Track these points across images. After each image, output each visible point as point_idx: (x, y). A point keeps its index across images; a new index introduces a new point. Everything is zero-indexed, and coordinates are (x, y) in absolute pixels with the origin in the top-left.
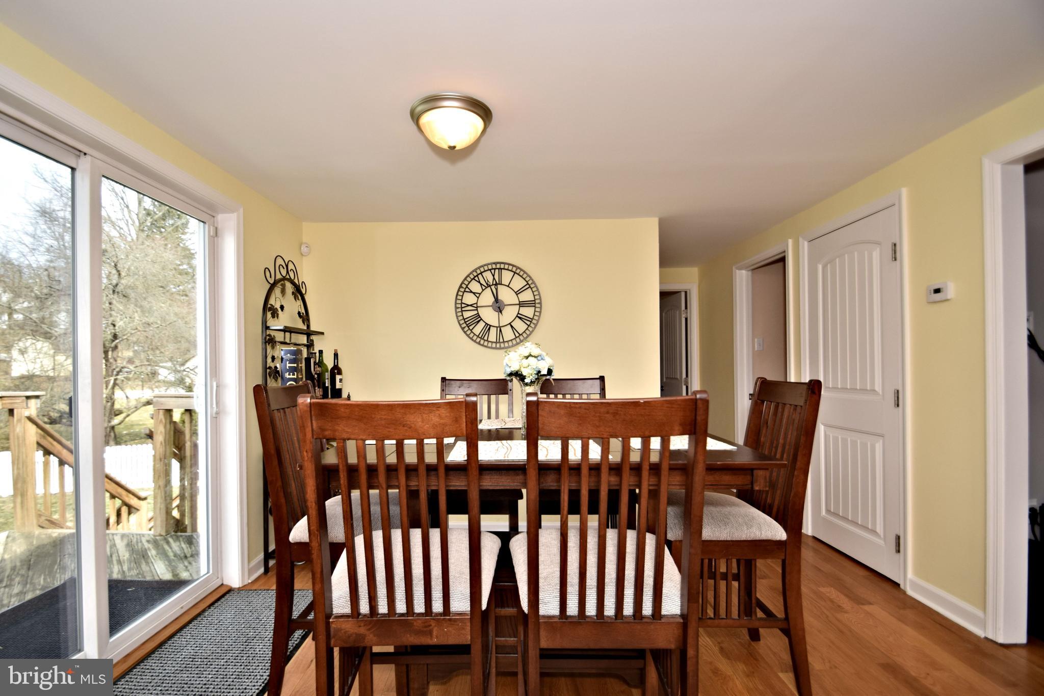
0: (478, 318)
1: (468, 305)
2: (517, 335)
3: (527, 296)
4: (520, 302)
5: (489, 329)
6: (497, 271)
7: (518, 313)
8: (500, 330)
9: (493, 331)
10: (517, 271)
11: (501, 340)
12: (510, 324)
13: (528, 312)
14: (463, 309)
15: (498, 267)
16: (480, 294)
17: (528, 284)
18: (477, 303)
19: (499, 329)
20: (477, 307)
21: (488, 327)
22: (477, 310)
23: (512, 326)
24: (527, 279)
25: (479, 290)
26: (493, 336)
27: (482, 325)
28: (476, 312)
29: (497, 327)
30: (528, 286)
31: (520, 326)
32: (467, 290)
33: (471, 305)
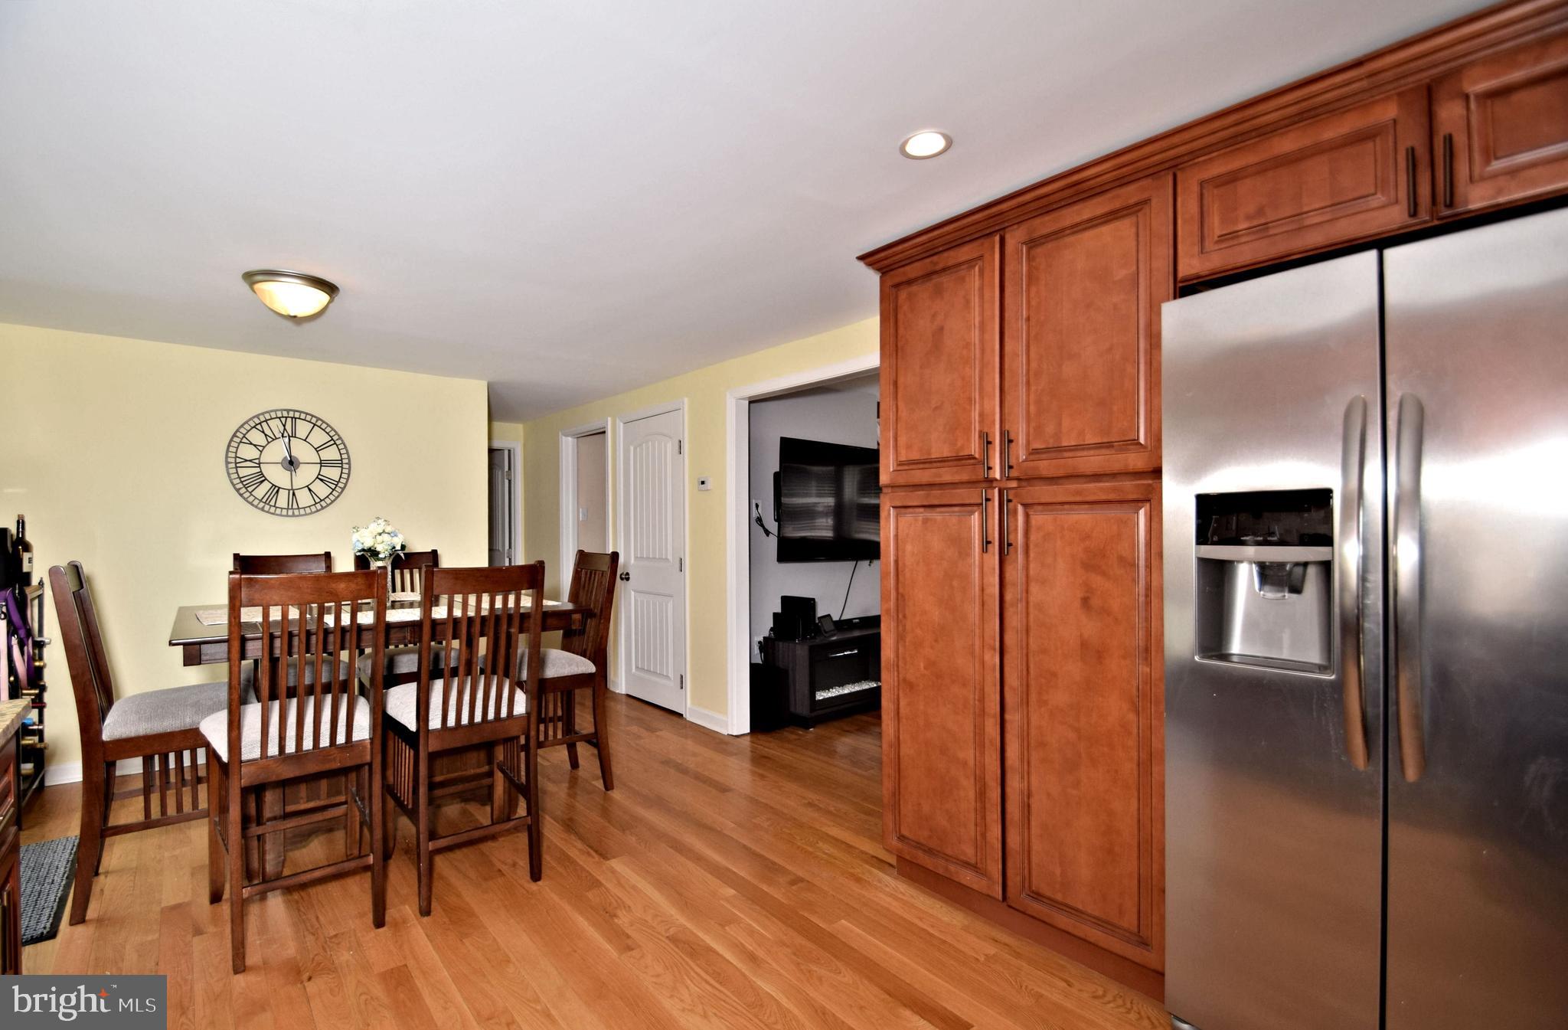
0: (262, 478)
1: (246, 461)
2: (317, 500)
3: (331, 454)
4: (321, 461)
5: (277, 492)
6: (289, 420)
7: (319, 474)
8: (294, 494)
9: (283, 495)
10: (316, 422)
11: (295, 506)
12: (307, 486)
13: (333, 473)
14: (238, 465)
15: (290, 417)
16: (264, 447)
17: (332, 439)
18: (259, 459)
19: (291, 492)
20: (259, 464)
21: (276, 489)
22: (259, 467)
23: (310, 490)
24: (332, 433)
25: (263, 442)
26: (283, 500)
27: (266, 486)
28: (258, 470)
29: (289, 490)
30: (332, 442)
31: (322, 490)
32: (244, 440)
33: (250, 461)
